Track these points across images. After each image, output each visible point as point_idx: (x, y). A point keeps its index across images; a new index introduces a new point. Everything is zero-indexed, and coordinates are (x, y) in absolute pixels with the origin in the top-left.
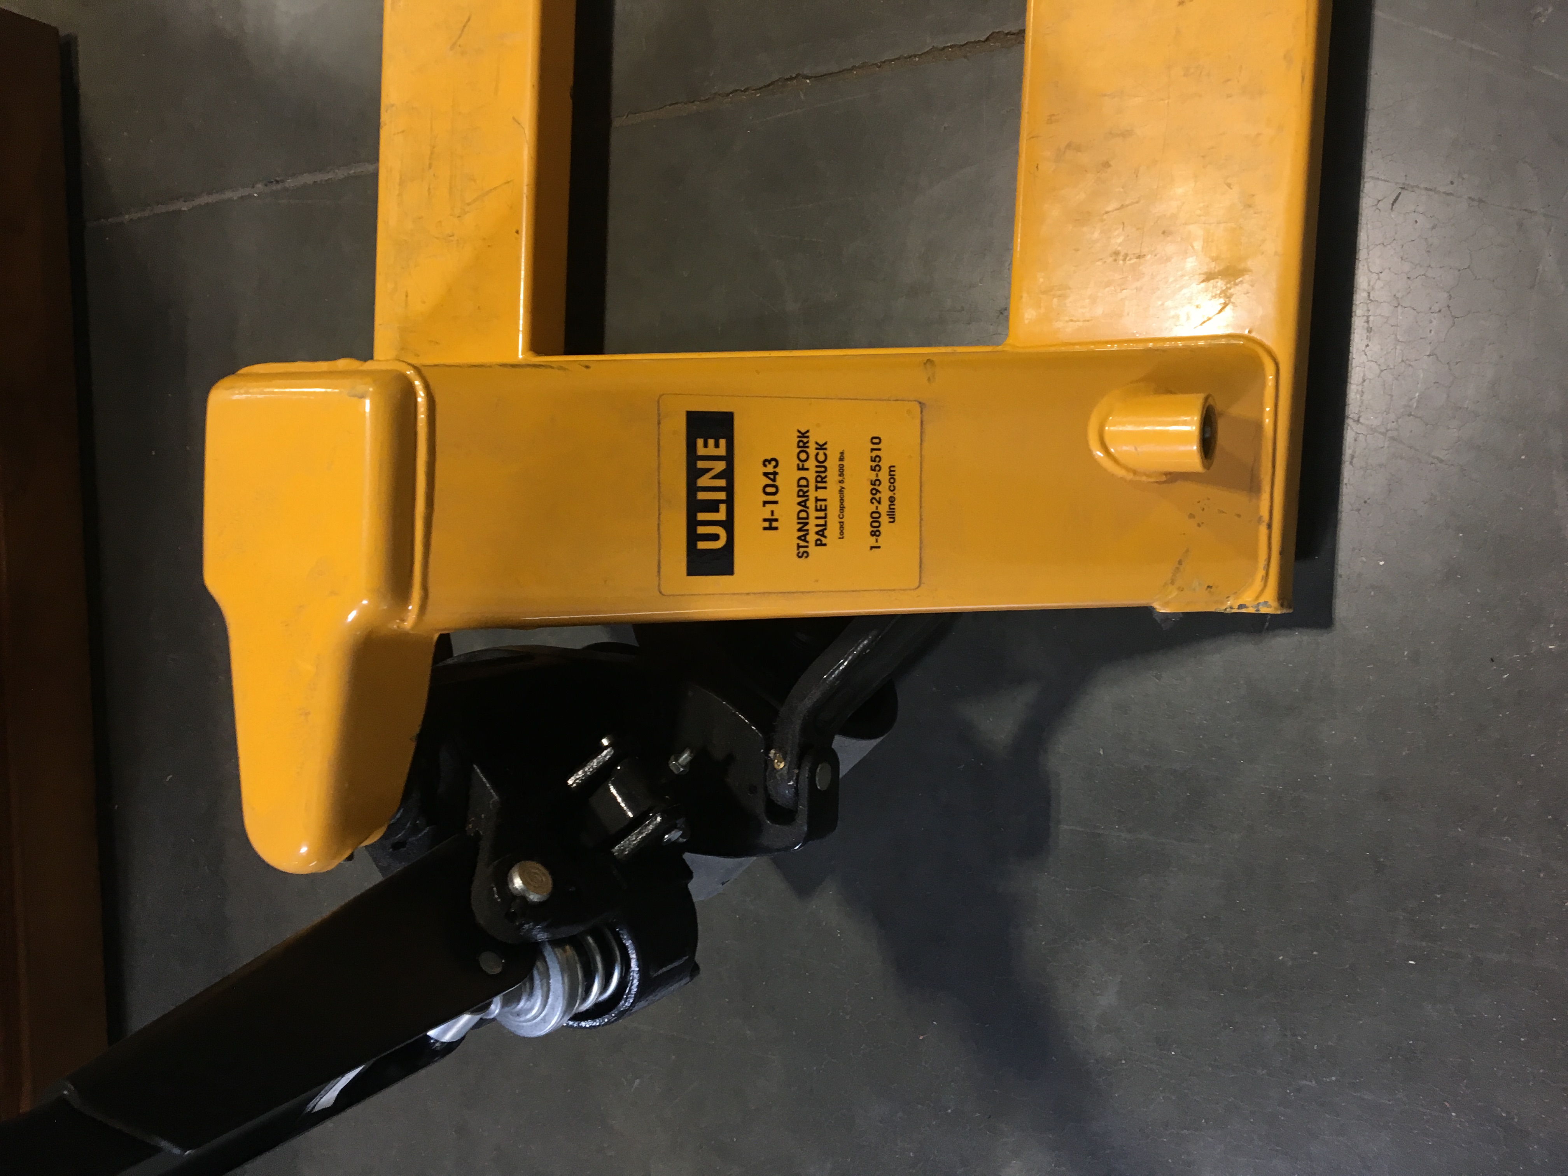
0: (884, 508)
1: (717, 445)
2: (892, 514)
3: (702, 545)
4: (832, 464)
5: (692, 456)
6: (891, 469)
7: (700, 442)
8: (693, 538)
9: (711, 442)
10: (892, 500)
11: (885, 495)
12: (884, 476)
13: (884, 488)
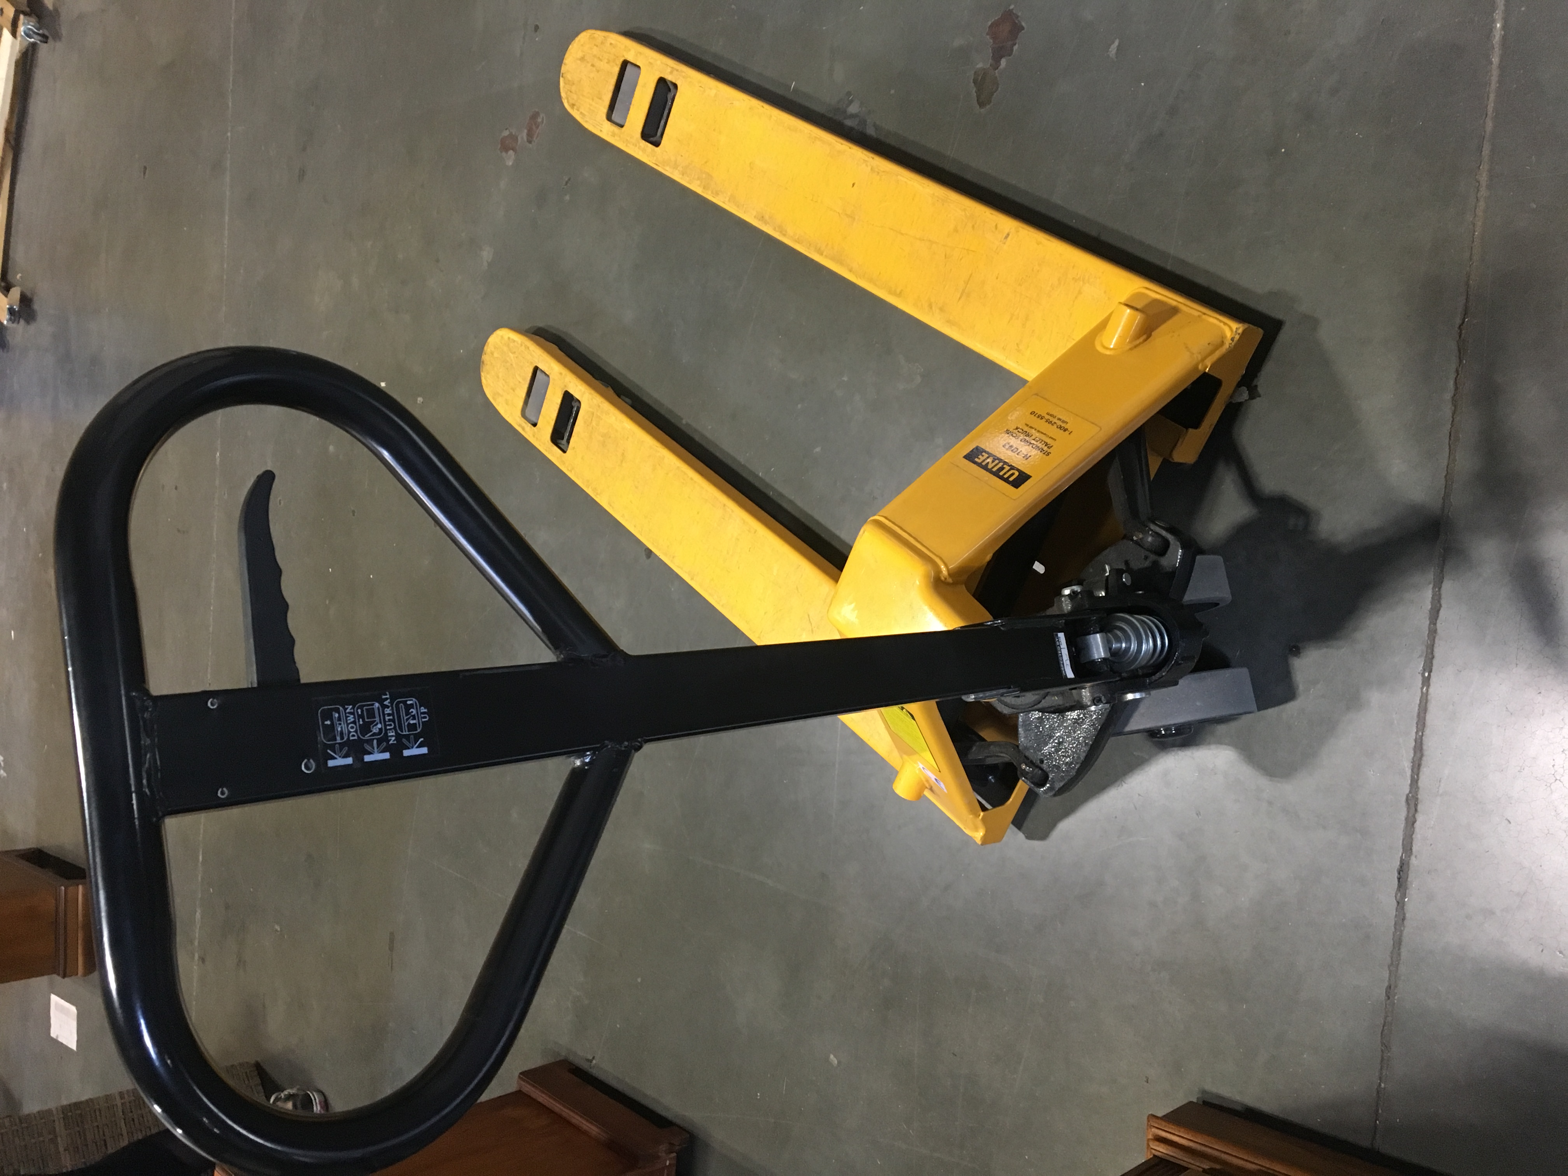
0: (1059, 423)
1: (983, 456)
2: (1064, 422)
3: (1011, 479)
4: (1026, 429)
5: (979, 465)
6: (1048, 414)
7: (976, 460)
8: (1006, 480)
9: (980, 457)
10: (1059, 419)
11: (1055, 420)
12: (1047, 417)
13: (1051, 419)
